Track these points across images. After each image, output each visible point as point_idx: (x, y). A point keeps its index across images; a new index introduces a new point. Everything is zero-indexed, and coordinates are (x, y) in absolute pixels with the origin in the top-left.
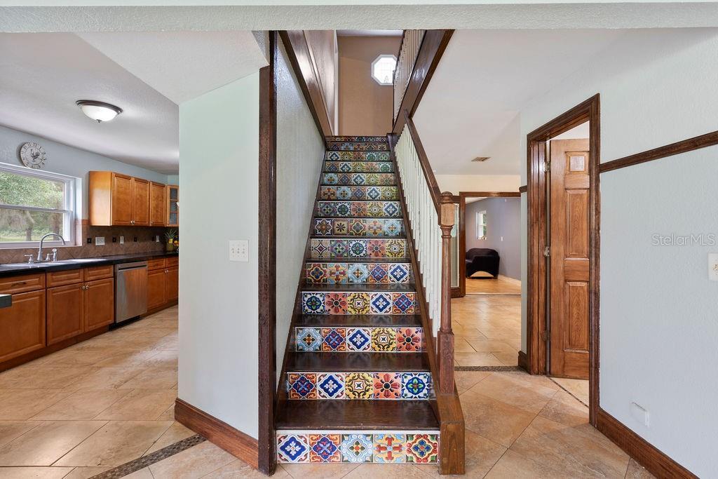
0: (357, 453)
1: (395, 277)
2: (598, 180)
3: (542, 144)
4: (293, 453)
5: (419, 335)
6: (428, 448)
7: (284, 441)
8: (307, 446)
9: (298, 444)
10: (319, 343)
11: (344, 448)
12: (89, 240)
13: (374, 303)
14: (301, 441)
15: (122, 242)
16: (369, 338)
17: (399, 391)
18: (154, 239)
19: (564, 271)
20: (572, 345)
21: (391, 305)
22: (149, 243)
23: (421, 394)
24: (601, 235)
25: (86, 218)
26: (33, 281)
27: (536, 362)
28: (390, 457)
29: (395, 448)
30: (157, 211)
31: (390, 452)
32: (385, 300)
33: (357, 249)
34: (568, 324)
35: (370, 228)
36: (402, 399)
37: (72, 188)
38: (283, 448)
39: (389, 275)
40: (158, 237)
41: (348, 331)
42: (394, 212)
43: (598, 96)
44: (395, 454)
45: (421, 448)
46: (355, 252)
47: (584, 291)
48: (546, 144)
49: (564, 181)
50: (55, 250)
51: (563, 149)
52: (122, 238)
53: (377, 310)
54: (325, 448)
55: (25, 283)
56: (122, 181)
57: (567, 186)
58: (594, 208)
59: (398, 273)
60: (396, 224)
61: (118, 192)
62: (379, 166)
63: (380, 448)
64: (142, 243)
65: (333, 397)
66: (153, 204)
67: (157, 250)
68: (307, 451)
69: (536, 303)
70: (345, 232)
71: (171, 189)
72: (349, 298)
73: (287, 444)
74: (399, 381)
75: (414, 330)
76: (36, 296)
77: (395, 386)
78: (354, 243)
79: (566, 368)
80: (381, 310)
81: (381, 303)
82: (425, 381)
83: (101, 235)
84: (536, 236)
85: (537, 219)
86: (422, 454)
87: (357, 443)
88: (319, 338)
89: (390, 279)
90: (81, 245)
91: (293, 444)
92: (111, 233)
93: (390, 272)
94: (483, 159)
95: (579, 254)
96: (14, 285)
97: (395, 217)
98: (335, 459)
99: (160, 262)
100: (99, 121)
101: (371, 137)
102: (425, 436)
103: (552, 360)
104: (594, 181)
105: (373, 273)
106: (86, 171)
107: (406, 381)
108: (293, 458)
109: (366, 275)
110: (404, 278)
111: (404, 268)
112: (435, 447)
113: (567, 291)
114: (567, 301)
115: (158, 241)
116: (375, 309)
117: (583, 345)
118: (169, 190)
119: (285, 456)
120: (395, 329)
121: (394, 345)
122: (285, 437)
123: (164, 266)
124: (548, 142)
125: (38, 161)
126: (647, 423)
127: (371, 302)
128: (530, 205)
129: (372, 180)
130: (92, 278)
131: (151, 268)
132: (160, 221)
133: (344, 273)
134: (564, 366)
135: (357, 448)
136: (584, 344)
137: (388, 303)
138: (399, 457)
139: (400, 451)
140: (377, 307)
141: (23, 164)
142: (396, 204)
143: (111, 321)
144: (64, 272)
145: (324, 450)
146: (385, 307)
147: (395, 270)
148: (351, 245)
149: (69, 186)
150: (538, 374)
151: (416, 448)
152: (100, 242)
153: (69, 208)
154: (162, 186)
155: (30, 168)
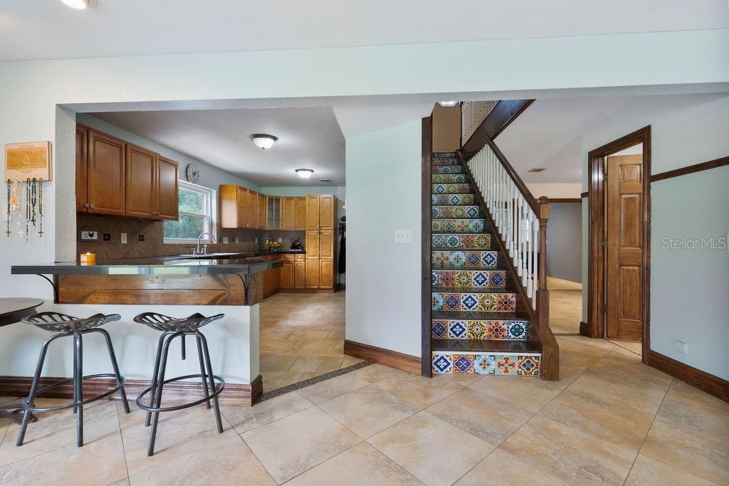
0: (484, 368)
1: (486, 261)
2: (649, 187)
3: (600, 160)
4: (442, 367)
5: (514, 299)
6: (532, 365)
7: (436, 359)
8: (451, 363)
9: (445, 361)
10: (441, 304)
11: (476, 364)
12: (220, 240)
13: (475, 279)
14: (448, 359)
15: (237, 242)
16: (478, 301)
17: (506, 334)
19: (619, 258)
20: (625, 315)
21: (488, 280)
22: (251, 243)
23: (521, 336)
24: (652, 227)
25: (218, 222)
27: (596, 328)
28: (506, 371)
29: (510, 365)
30: (261, 217)
31: (506, 368)
32: (483, 276)
33: (453, 241)
34: (622, 300)
35: (459, 226)
36: (507, 339)
37: (209, 198)
38: (435, 363)
39: (482, 260)
40: (256, 239)
41: (463, 296)
42: (474, 214)
43: (649, 127)
44: (511, 370)
45: (527, 365)
46: (451, 244)
47: (636, 273)
48: (604, 160)
49: (619, 188)
50: (205, 246)
51: (618, 163)
52: (238, 238)
53: (477, 284)
54: (463, 364)
56: (243, 192)
57: (622, 191)
58: (646, 207)
59: (489, 259)
60: (479, 222)
61: (241, 197)
62: (455, 177)
63: (500, 365)
64: (247, 243)
65: (459, 338)
66: (258, 210)
67: (256, 249)
68: (451, 366)
69: (596, 282)
70: (439, 230)
71: (269, 198)
72: (457, 275)
73: (439, 360)
74: (505, 327)
75: (510, 295)
77: (503, 330)
78: (450, 237)
79: (620, 333)
80: (480, 284)
81: (480, 279)
82: (524, 327)
83: (226, 236)
84: (596, 231)
85: (597, 218)
86: (528, 369)
87: (485, 361)
88: (441, 300)
89: (482, 263)
90: (216, 243)
91: (442, 361)
92: (231, 234)
93: (482, 258)
94: (539, 170)
95: (632, 244)
97: (475, 218)
98: (469, 372)
100: (264, 148)
101: (442, 153)
102: (531, 357)
103: (609, 327)
104: (646, 188)
105: (470, 259)
106: (218, 186)
107: (510, 327)
108: (442, 370)
109: (464, 260)
110: (493, 263)
111: (493, 255)
112: (537, 365)
113: (622, 274)
114: (622, 281)
115: (256, 242)
116: (476, 283)
117: (635, 316)
118: (267, 199)
119: (436, 369)
120: (496, 294)
121: (495, 306)
122: (437, 356)
124: (606, 158)
125: (196, 176)
126: (686, 352)
127: (473, 278)
128: (590, 206)
129: (451, 189)
132: (262, 225)
133: (447, 259)
134: (618, 332)
135: (485, 364)
136: (636, 314)
137: (486, 279)
138: (513, 371)
139: (514, 367)
140: (478, 282)
141: (188, 181)
142: (476, 208)
145: (463, 365)
146: (483, 282)
147: (486, 257)
148: (448, 239)
149: (208, 196)
150: (597, 338)
151: (524, 365)
152: (226, 241)
153: (207, 213)
154: (263, 196)
155: (191, 183)
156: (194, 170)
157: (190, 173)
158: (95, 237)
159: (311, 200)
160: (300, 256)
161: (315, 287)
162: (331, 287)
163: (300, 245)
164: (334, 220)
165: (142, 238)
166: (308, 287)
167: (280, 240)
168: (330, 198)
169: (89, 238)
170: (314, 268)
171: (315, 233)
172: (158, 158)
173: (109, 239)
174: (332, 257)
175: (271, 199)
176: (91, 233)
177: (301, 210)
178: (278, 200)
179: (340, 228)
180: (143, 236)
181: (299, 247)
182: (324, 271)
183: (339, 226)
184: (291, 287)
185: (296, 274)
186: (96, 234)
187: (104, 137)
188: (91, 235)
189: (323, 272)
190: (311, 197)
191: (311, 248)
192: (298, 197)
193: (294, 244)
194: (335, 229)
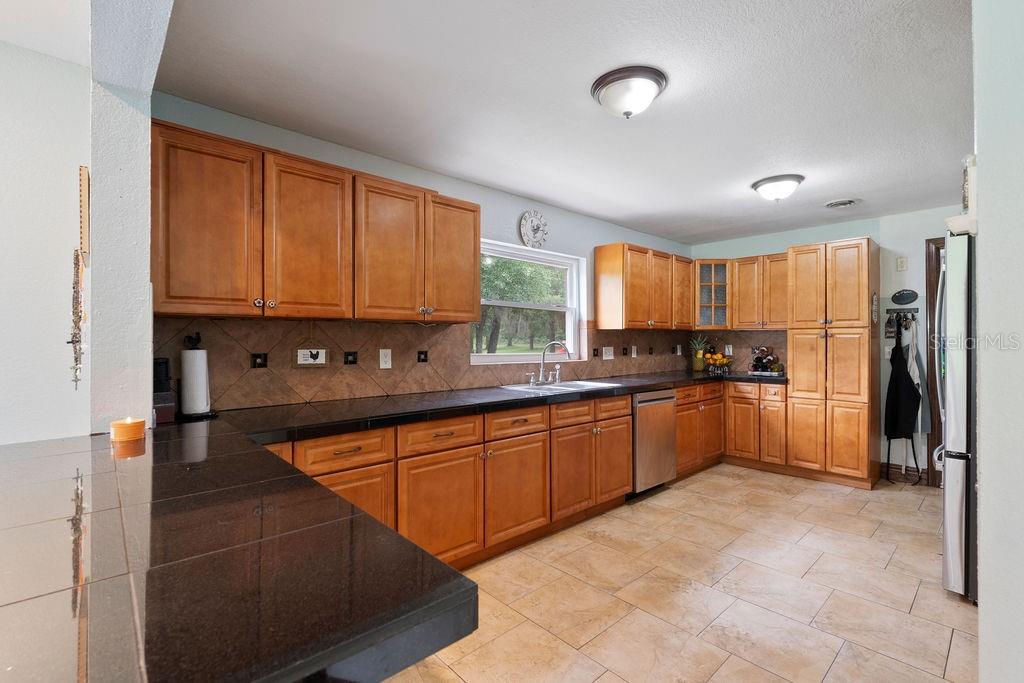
12: (596, 353)
15: (634, 356)
18: (674, 351)
22: (667, 357)
25: (591, 319)
26: (535, 415)
30: (682, 304)
37: (575, 275)
40: (679, 348)
50: (557, 367)
52: (634, 348)
55: (526, 420)
56: (637, 256)
61: (632, 274)
64: (659, 357)
66: (676, 291)
67: (679, 368)
71: (701, 266)
76: (539, 441)
83: (609, 345)
90: (586, 359)
92: (621, 341)
96: (514, 422)
99: (692, 392)
106: (592, 249)
115: (679, 353)
118: (698, 267)
123: (697, 398)
125: (539, 234)
130: (605, 415)
131: (680, 402)
132: (685, 321)
141: (524, 244)
143: (628, 489)
144: (570, 405)
149: (571, 273)
152: (608, 354)
153: (572, 304)
154: (689, 262)
155: (530, 248)
156: (536, 223)
157: (527, 229)
158: (322, 360)
159: (803, 258)
160: (773, 388)
161: (816, 467)
162: (863, 473)
163: (776, 361)
164: (871, 302)
165: (423, 357)
166: (795, 463)
167: (729, 350)
168: (857, 246)
169: (311, 361)
170: (812, 420)
171: (814, 335)
172: (429, 197)
173: (354, 362)
174: (864, 397)
175: (706, 267)
176: (314, 352)
177: (776, 285)
178: (721, 266)
179: (889, 322)
180: (426, 353)
181: (770, 366)
182: (840, 430)
183: (885, 317)
184: (750, 456)
185: (764, 430)
186: (322, 353)
187: (299, 166)
188: (315, 357)
189: (836, 434)
190: (799, 252)
191: (801, 369)
192: (769, 256)
193: (759, 360)
194: (874, 327)
